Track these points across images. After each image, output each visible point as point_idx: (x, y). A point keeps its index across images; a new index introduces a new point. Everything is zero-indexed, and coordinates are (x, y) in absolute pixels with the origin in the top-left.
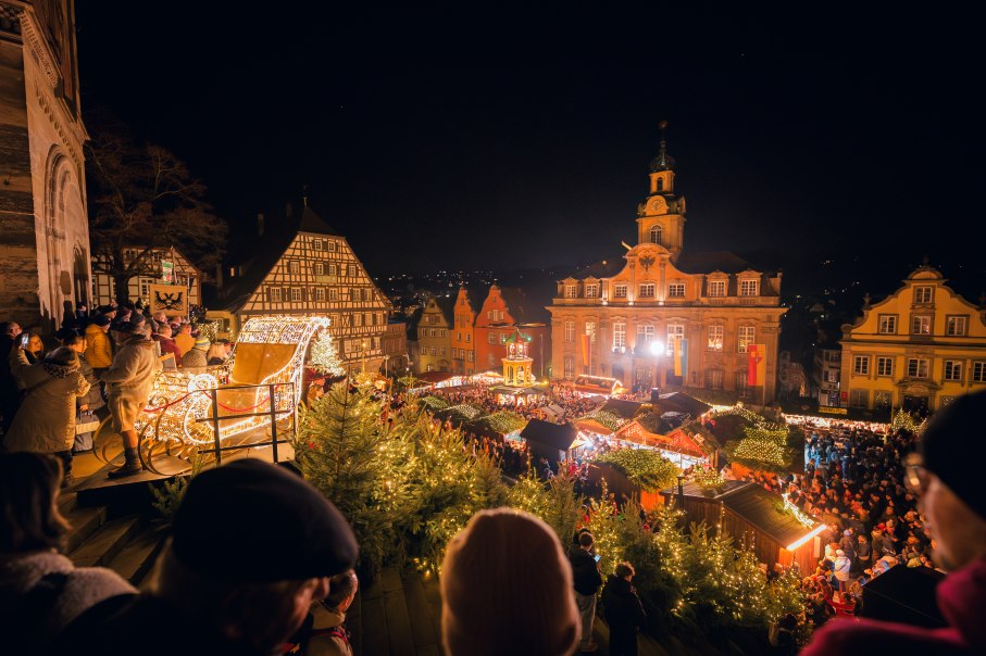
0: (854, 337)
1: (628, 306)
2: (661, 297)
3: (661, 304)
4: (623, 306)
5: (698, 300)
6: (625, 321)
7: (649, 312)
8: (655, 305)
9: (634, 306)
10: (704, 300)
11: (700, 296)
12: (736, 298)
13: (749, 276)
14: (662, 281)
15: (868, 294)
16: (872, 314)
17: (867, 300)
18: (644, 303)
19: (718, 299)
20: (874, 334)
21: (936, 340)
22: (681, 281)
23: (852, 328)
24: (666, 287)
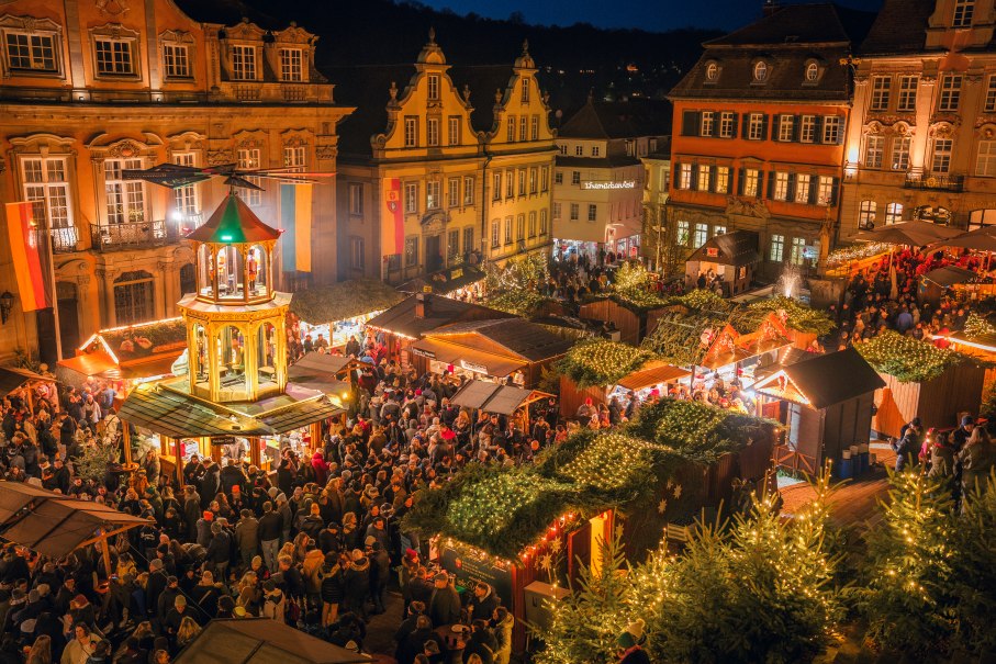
0: (389, 155)
1: (73, 102)
2: (153, 79)
3: (157, 97)
4: (58, 102)
5: (215, 87)
6: (65, 149)
7: (131, 120)
8: (143, 100)
9: (90, 103)
10: (226, 89)
11: (218, 79)
12: (278, 85)
13: (294, 41)
14: (150, 32)
15: (394, 84)
16: (399, 117)
17: (394, 93)
18: (119, 91)
19: (245, 85)
20: (402, 149)
21: (445, 152)
22: (185, 38)
23: (386, 141)
24: (160, 51)
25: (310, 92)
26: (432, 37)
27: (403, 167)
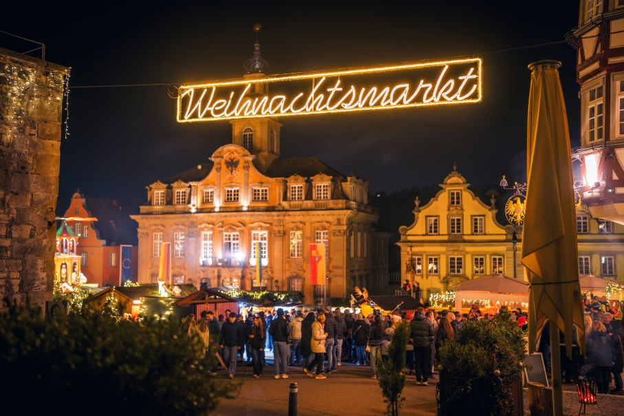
0: (410, 238)
1: (214, 212)
2: (245, 202)
3: (245, 209)
5: (280, 204)
6: (212, 229)
7: (233, 217)
8: (239, 210)
9: (220, 212)
10: (285, 204)
11: (281, 200)
12: (312, 201)
13: (322, 180)
14: (247, 184)
15: (417, 198)
16: (421, 216)
17: (417, 203)
18: (230, 207)
19: (297, 203)
20: (423, 235)
21: (466, 238)
22: (264, 185)
23: (407, 230)
24: (250, 191)
25: (331, 204)
26: (455, 168)
27: (423, 246)
